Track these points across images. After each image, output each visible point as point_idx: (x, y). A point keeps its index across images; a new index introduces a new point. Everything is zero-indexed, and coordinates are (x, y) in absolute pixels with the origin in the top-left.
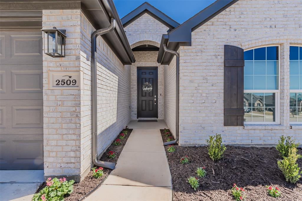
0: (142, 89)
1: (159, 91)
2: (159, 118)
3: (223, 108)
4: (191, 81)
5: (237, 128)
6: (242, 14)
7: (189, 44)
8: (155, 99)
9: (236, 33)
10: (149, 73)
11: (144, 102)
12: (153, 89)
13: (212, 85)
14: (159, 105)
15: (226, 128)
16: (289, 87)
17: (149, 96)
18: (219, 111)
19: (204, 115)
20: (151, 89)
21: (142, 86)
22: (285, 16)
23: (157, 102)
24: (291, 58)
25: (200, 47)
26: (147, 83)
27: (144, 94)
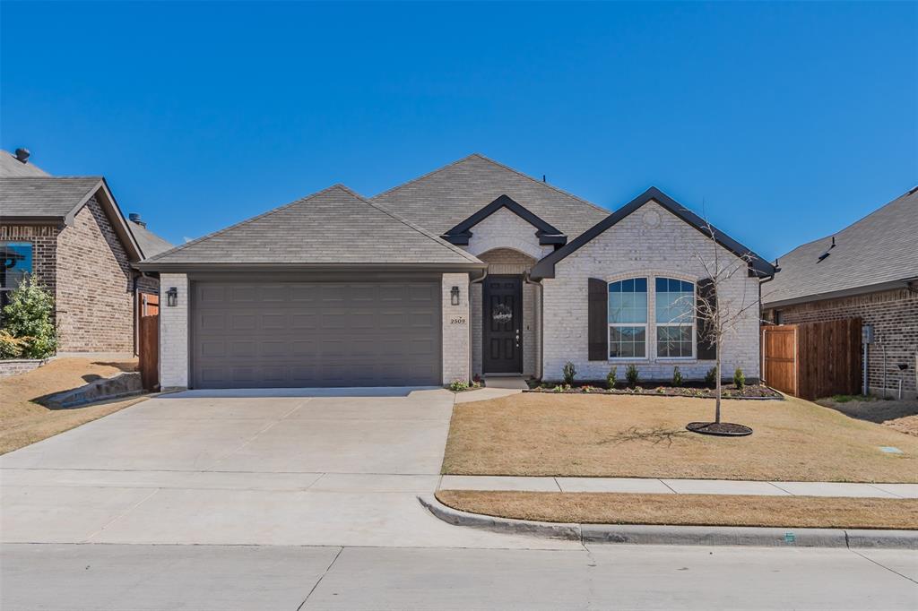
0: (492, 318)
1: (524, 320)
2: (524, 373)
3: (587, 342)
4: (555, 315)
5: (602, 363)
6: (607, 246)
7: (553, 276)
8: (517, 337)
9: (600, 265)
10: (506, 284)
11: (495, 343)
12: (512, 318)
13: (577, 319)
14: (524, 347)
15: (591, 363)
16: (654, 321)
17: (507, 331)
18: (584, 346)
19: (568, 350)
20: (510, 316)
21: (492, 312)
22: (649, 248)
23: (520, 341)
24: (658, 290)
25: (563, 279)
26: (502, 305)
27: (496, 327)
